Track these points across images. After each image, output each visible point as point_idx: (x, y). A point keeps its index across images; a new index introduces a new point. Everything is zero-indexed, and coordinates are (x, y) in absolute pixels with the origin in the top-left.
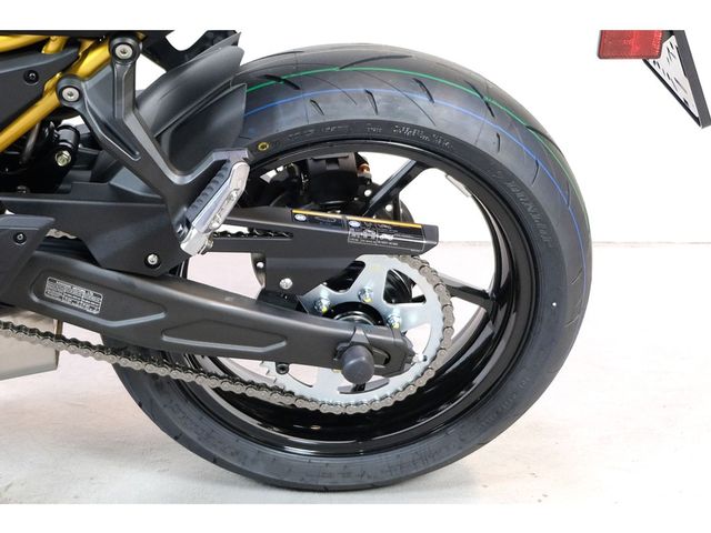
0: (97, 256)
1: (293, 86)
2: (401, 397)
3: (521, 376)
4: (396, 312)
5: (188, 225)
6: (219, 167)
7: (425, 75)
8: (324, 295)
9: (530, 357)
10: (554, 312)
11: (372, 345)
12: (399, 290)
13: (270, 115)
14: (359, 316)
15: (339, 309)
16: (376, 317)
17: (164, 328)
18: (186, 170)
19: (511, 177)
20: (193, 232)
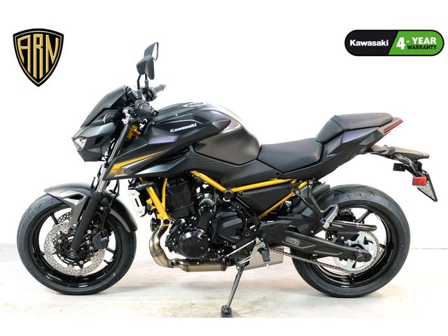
0: (300, 231)
1: (343, 192)
2: (367, 269)
3: (395, 265)
4: (366, 247)
5: (325, 221)
6: (332, 209)
7: (372, 191)
8: (349, 242)
9: (397, 260)
10: (402, 248)
11: (363, 253)
12: (366, 242)
13: (338, 199)
14: (357, 247)
15: (353, 246)
16: (362, 248)
17: (315, 248)
18: (324, 210)
19: (393, 214)
20: (326, 223)
